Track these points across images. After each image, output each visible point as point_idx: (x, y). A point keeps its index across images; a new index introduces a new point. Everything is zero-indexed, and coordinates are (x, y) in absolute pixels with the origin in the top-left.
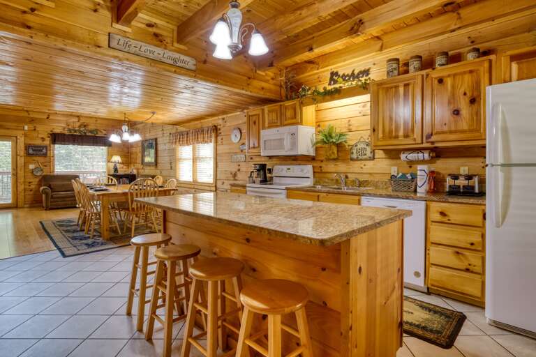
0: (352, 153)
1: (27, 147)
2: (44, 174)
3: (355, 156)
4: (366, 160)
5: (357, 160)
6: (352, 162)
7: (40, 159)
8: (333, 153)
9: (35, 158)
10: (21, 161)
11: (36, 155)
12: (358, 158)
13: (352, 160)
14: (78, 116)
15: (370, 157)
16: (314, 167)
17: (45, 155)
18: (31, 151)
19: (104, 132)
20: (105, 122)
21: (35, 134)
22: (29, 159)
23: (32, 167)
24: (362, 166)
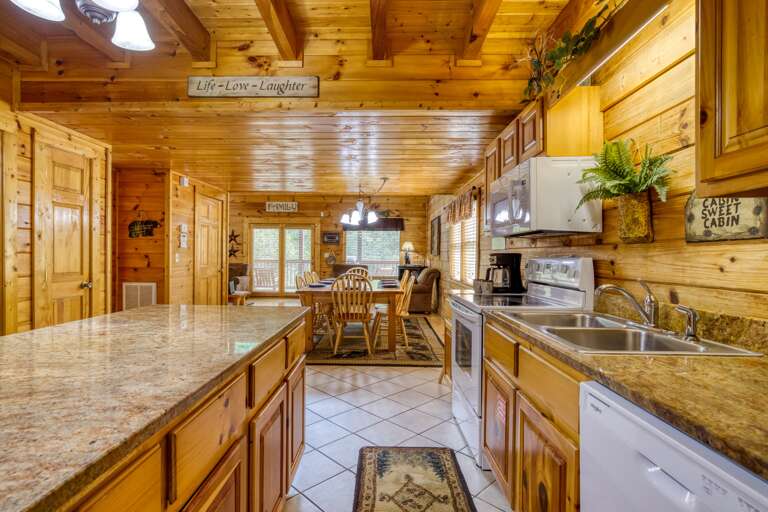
0: (691, 218)
1: (324, 234)
2: (337, 263)
3: (698, 229)
4: (736, 240)
5: (706, 240)
6: (691, 248)
7: (333, 247)
8: (635, 221)
9: (329, 246)
10: (318, 248)
11: (331, 243)
12: (708, 233)
13: (691, 240)
14: (369, 197)
15: (753, 230)
16: (596, 263)
17: (338, 242)
18: (326, 239)
19: (397, 213)
20: (398, 200)
21: (329, 220)
22: (324, 247)
23: (326, 255)
24: (725, 262)
